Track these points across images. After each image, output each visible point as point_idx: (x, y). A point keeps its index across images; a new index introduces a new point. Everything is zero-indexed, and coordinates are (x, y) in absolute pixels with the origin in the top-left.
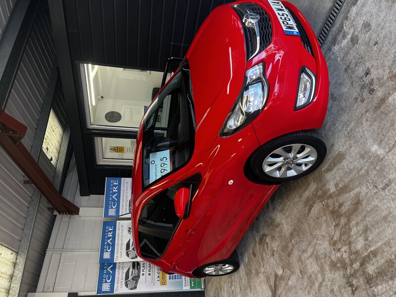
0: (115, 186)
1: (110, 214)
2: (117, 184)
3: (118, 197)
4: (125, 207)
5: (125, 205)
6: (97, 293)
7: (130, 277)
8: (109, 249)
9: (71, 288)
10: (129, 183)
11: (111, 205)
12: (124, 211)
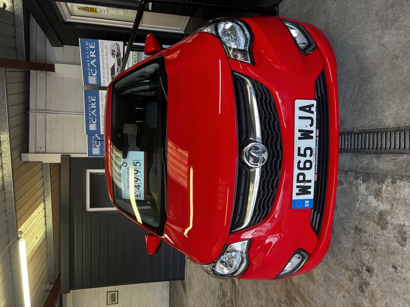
0: (92, 50)
1: (90, 82)
2: (94, 47)
3: (97, 63)
4: (106, 76)
5: (106, 73)
6: (89, 156)
8: (94, 121)
9: (63, 148)
10: (109, 48)
11: (90, 72)
12: (106, 79)
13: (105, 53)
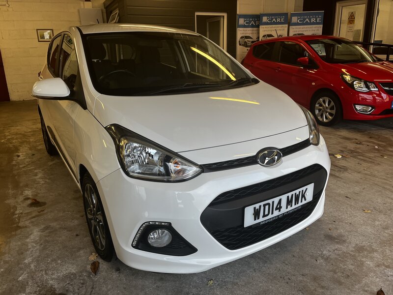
0: (316, 20)
1: (293, 18)
2: (318, 21)
3: (307, 24)
4: (298, 30)
5: (300, 30)
6: (238, 15)
7: (246, 40)
8: (269, 20)
10: (317, 32)
11: (301, 18)
12: (295, 30)
13: (313, 29)
